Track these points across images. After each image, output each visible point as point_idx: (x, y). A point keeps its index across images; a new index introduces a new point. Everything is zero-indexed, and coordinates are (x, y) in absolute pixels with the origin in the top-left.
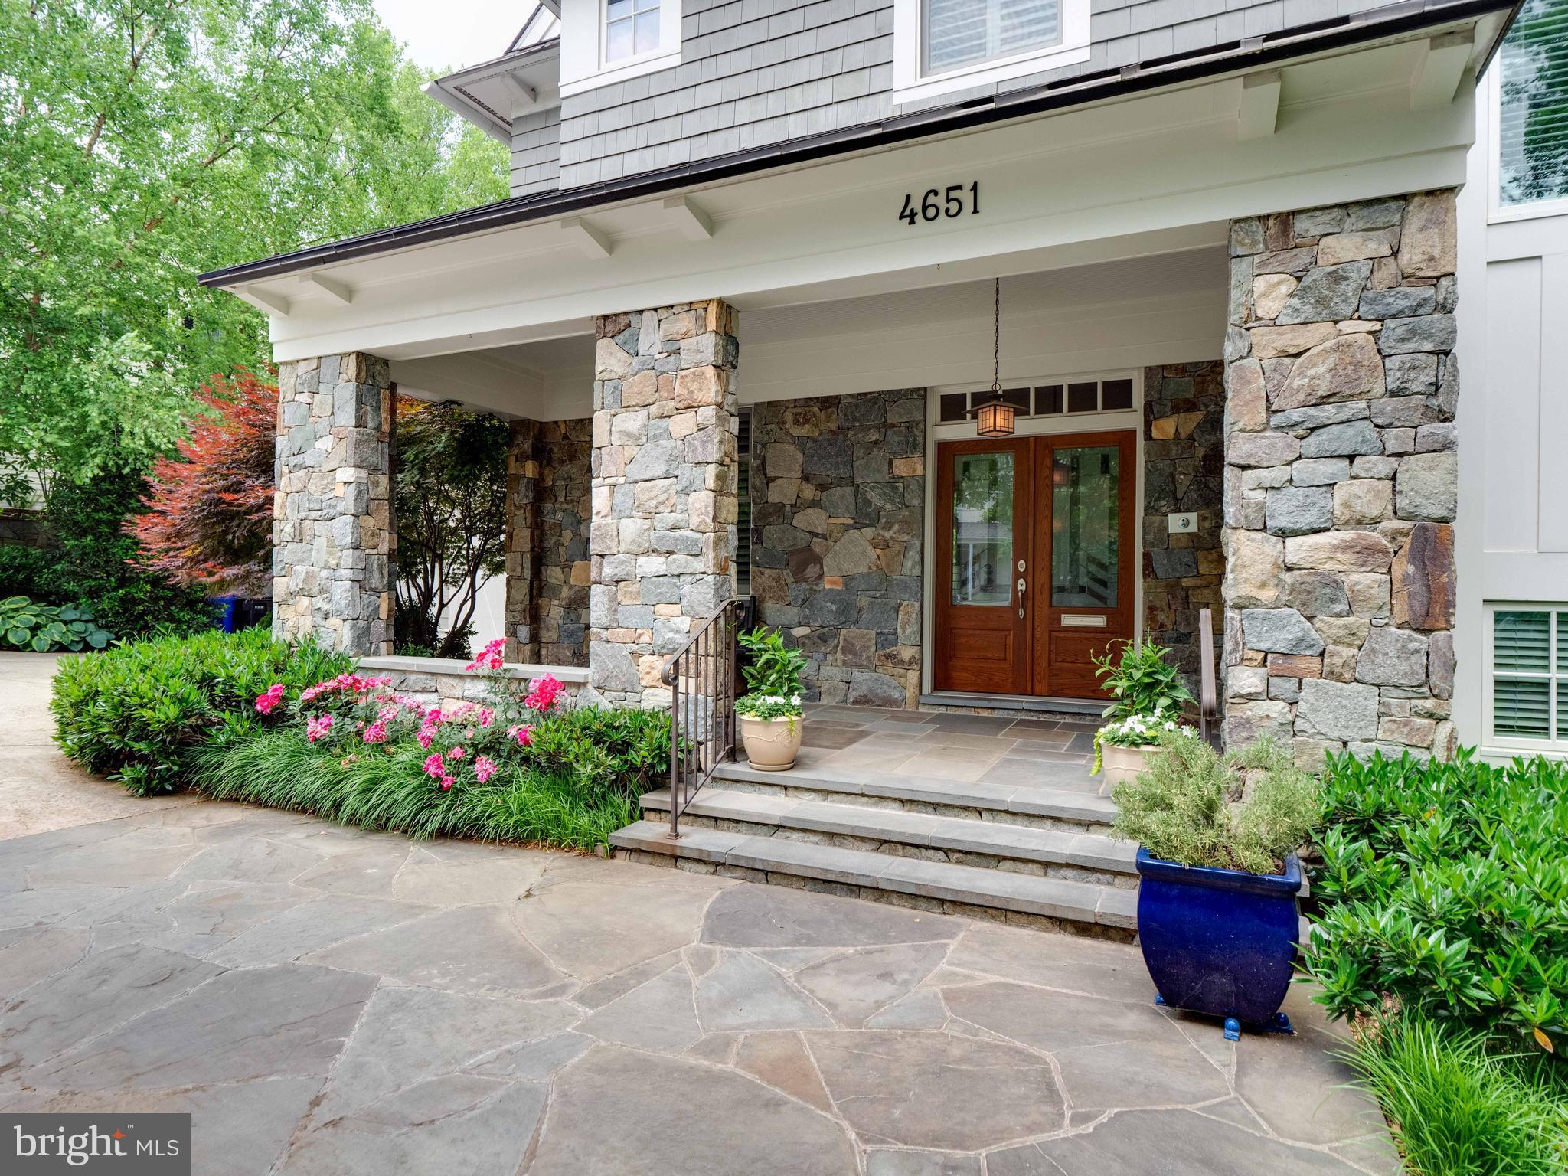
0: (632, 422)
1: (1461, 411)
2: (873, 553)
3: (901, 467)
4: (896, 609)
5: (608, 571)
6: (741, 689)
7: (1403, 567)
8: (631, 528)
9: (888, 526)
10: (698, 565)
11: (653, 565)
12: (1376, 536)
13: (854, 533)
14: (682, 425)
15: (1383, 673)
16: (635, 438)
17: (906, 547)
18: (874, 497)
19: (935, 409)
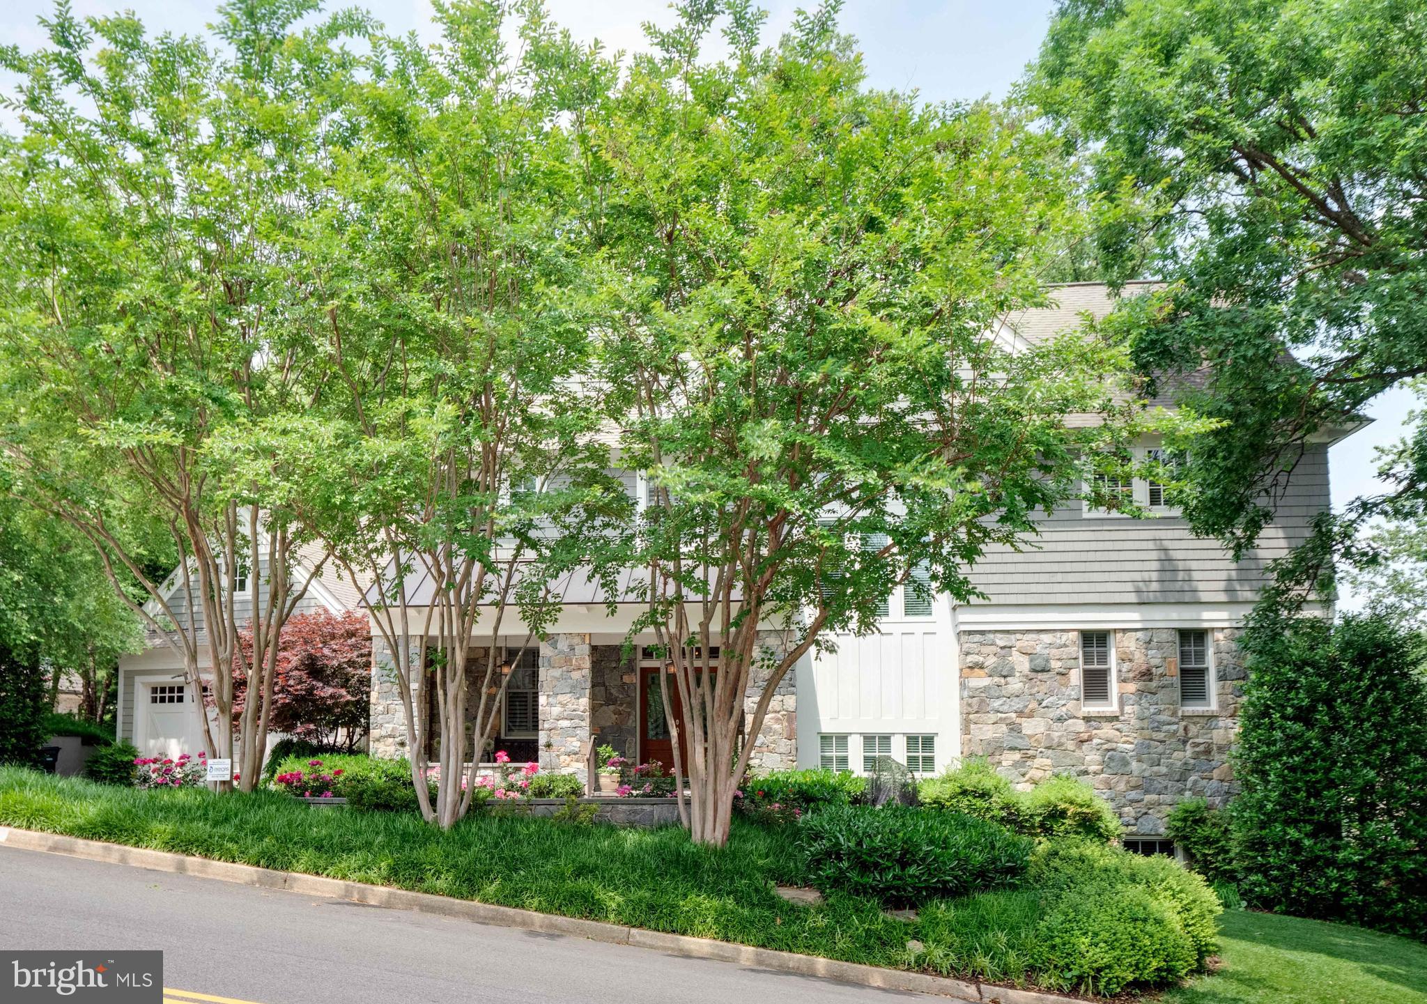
0: (557, 673)
1: (797, 684)
2: (614, 717)
3: (626, 679)
4: (625, 742)
5: (546, 726)
6: (597, 767)
7: (785, 724)
8: (556, 710)
9: (621, 705)
10: (583, 724)
11: (565, 723)
12: (779, 716)
13: (605, 708)
14: (576, 675)
15: (782, 750)
16: (558, 679)
17: (629, 714)
18: (614, 691)
19: (640, 655)
